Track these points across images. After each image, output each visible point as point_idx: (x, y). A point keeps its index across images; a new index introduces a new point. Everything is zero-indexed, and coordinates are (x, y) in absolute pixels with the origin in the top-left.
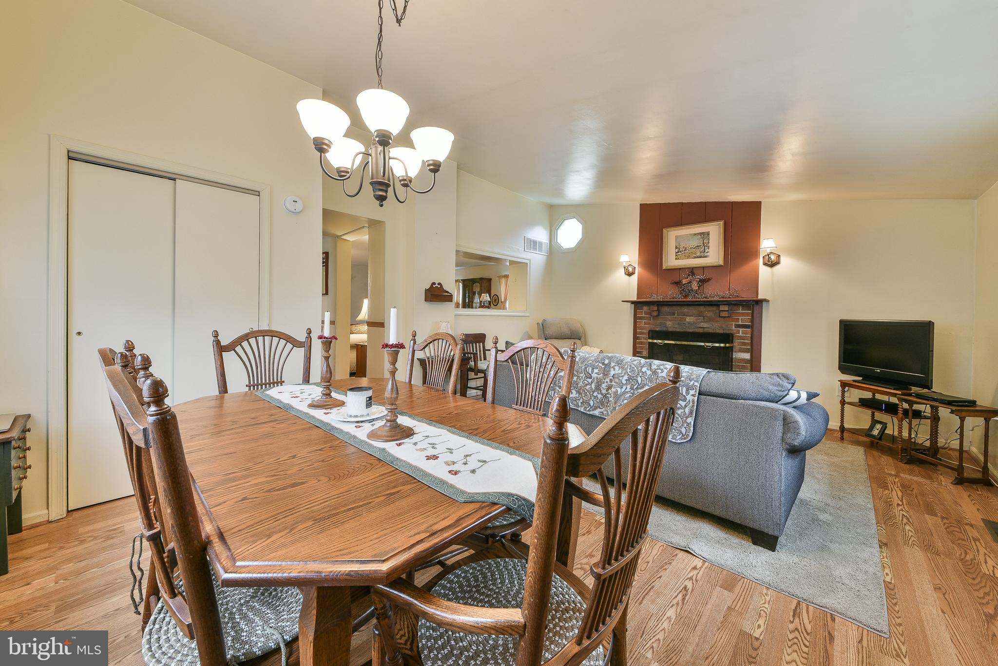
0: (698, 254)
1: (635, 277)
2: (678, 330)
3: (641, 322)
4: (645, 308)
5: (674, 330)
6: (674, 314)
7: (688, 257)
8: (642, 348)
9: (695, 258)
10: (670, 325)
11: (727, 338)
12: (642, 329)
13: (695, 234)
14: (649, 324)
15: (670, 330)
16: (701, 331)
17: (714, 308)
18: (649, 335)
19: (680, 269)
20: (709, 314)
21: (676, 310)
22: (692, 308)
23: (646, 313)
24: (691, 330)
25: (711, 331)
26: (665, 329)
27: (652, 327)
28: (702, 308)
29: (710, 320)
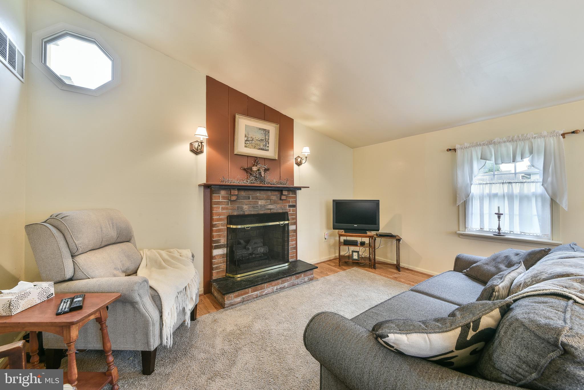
0: (262, 147)
1: (203, 158)
2: (253, 213)
3: (219, 208)
4: (223, 193)
5: (250, 213)
6: (249, 199)
7: (255, 147)
8: (219, 236)
9: (259, 149)
10: (247, 209)
11: (283, 216)
12: (219, 215)
13: (260, 129)
14: (227, 209)
15: (246, 213)
16: (269, 212)
17: (277, 193)
18: (227, 221)
19: (248, 156)
20: (274, 198)
21: (251, 194)
22: (262, 192)
23: (223, 197)
24: (262, 212)
25: (275, 211)
26: (241, 213)
27: (229, 212)
28: (269, 193)
29: (275, 202)
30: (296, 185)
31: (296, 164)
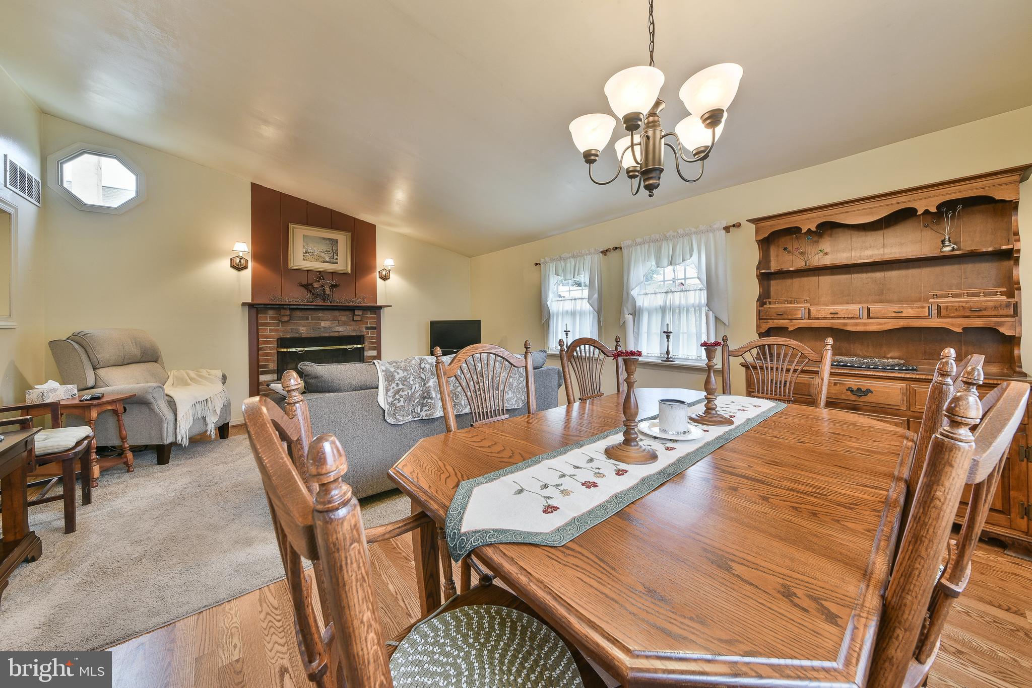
0: (327, 259)
1: (247, 274)
2: (312, 335)
3: (266, 330)
4: (271, 313)
5: (309, 336)
6: (307, 319)
7: (317, 260)
8: (268, 360)
9: (324, 262)
10: (303, 330)
11: (359, 339)
12: (267, 337)
13: (324, 239)
14: (276, 330)
15: (303, 336)
16: (336, 334)
17: (347, 313)
18: (277, 344)
19: (308, 271)
20: (343, 318)
21: (310, 314)
22: (326, 312)
23: (272, 318)
24: (327, 335)
25: (345, 334)
26: (297, 335)
27: (281, 334)
28: (337, 313)
29: (345, 324)
30: (379, 304)
31: (380, 278)
